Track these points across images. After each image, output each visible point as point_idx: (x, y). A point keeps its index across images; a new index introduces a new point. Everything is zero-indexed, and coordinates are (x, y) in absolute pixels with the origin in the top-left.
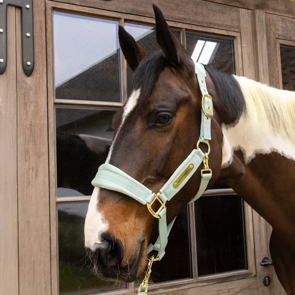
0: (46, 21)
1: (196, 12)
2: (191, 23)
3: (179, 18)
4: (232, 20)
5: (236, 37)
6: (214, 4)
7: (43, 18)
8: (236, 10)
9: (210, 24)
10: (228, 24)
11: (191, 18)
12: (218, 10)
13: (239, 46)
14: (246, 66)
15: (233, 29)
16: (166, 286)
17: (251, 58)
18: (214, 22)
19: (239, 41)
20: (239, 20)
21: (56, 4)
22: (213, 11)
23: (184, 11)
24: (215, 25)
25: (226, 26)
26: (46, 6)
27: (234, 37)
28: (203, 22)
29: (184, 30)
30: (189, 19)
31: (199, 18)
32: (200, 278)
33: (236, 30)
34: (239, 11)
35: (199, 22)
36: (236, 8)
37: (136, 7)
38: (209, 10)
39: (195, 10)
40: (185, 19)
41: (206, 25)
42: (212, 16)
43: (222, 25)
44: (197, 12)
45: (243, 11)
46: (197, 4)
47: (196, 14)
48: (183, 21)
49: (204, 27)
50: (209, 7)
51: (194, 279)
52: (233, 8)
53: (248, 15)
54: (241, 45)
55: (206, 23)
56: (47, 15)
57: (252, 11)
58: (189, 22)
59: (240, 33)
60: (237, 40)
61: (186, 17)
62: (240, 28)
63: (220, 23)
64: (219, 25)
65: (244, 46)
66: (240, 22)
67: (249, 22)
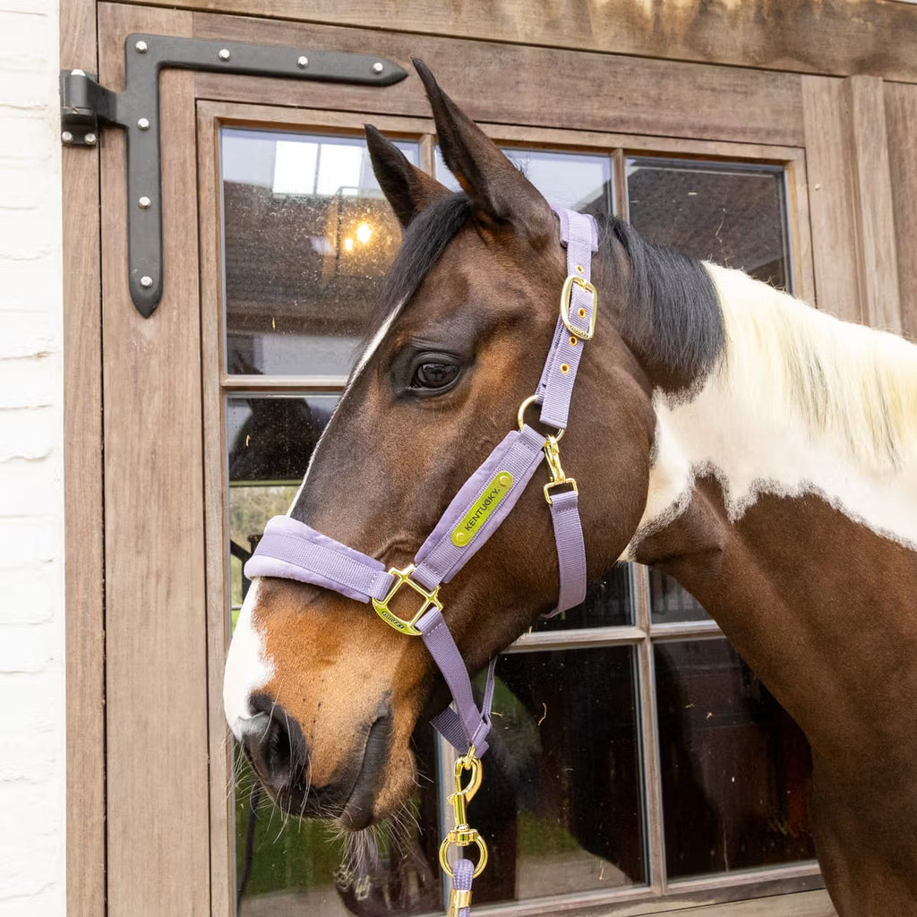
0: (200, 159)
1: (660, 99)
2: (641, 131)
3: (607, 121)
4: (778, 112)
5: (790, 163)
6: (717, 69)
7: (190, 151)
8: (790, 82)
9: (705, 129)
10: (762, 125)
11: (643, 116)
12: (730, 85)
13: (801, 189)
14: (821, 248)
15: (778, 140)
16: (563, 908)
17: (839, 221)
18: (717, 122)
19: (800, 171)
20: (799, 112)
21: (227, 109)
22: (713, 90)
23: (621, 98)
24: (720, 129)
25: (756, 132)
26: (198, 117)
27: (783, 163)
28: (680, 127)
29: (620, 153)
30: (637, 121)
31: (669, 116)
32: (673, 886)
33: (791, 142)
34: (799, 84)
35: (670, 129)
36: (787, 74)
37: (468, 100)
38: (700, 88)
39: (653, 93)
40: (623, 121)
41: (690, 134)
42: (710, 107)
43: (744, 131)
44: (663, 98)
45: (811, 83)
46: (662, 74)
47: (657, 102)
48: (615, 126)
49: (682, 141)
50: (700, 80)
51: (652, 887)
52: (779, 76)
53: (830, 93)
54: (805, 185)
55: (691, 128)
56: (201, 143)
57: (842, 80)
58: (636, 131)
59: (805, 148)
60: (793, 170)
61: (623, 114)
62: (803, 133)
63: (737, 124)
64: (735, 131)
65: (817, 187)
66: (802, 118)
67: (832, 114)
